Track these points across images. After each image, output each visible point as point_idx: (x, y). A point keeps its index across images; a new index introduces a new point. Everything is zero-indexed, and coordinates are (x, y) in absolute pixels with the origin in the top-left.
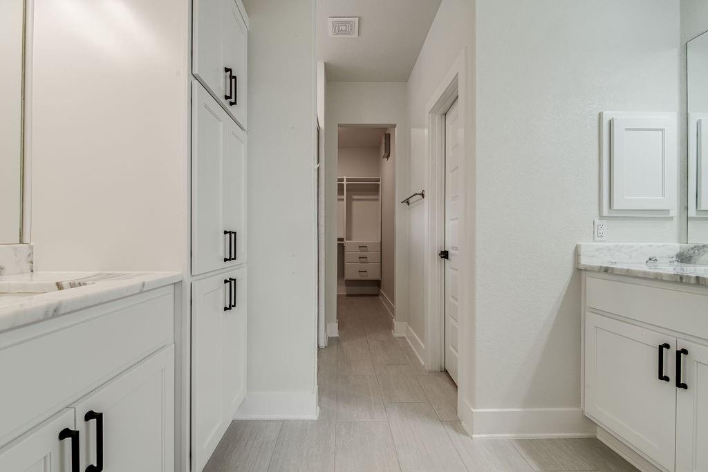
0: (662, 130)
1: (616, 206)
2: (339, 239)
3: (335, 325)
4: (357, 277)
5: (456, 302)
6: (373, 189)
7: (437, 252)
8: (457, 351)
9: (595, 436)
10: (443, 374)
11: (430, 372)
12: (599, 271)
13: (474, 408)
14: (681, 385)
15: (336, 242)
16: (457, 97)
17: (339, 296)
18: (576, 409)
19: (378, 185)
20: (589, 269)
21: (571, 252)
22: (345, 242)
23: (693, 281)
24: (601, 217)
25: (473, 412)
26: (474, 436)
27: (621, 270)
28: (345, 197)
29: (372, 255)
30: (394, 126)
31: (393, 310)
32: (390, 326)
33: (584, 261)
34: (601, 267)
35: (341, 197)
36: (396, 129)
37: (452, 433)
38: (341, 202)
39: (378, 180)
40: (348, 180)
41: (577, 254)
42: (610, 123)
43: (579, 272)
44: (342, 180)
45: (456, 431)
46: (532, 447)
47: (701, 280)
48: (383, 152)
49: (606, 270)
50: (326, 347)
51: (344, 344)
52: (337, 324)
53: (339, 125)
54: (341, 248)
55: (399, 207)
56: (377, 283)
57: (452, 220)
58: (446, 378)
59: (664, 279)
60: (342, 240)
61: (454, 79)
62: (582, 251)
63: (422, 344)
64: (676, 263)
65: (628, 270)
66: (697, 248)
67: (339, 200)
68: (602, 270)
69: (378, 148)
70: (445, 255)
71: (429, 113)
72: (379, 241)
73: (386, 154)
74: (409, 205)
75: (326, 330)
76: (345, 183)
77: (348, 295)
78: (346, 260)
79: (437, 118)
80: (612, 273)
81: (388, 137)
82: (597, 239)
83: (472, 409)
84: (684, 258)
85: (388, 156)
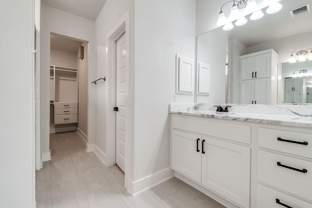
0: (191, 64)
1: (181, 90)
2: (51, 102)
3: (49, 154)
4: (63, 122)
5: (123, 132)
6: (73, 74)
7: (112, 108)
8: (124, 156)
9: (174, 176)
10: (115, 166)
11: (109, 167)
12: (177, 114)
13: (133, 181)
14: (203, 152)
15: (49, 104)
16: (125, 32)
17: (51, 134)
18: (168, 168)
19: (76, 73)
20: (173, 113)
21: (168, 107)
22: (55, 103)
23: (206, 116)
24: (176, 94)
25: (133, 184)
26: (134, 195)
27: (184, 113)
28: (54, 77)
29: (72, 110)
30: (88, 42)
31: (86, 139)
32: (84, 147)
33: (172, 110)
34: (178, 112)
35: (52, 77)
36: (88, 44)
37: (123, 197)
38: (52, 80)
39: (76, 70)
40: (56, 68)
41: (169, 108)
42: (179, 59)
43: (170, 114)
44: (53, 67)
45: (125, 195)
46: (156, 190)
47: (204, 115)
48: (79, 55)
49: (179, 113)
50: (41, 169)
51: (55, 164)
52: (50, 152)
53: (51, 33)
54: (52, 107)
55: (90, 86)
56: (76, 125)
57: (120, 92)
58: (117, 168)
59: (198, 116)
60: (53, 102)
61: (123, 24)
62: (171, 106)
63: (104, 154)
64: (194, 110)
65: (187, 113)
66: (199, 104)
67: (51, 79)
68: (178, 113)
69: (76, 53)
70: (116, 109)
71: (108, 39)
72: (77, 102)
73: (82, 57)
74: (96, 84)
75: (41, 158)
76: (54, 69)
77: (56, 133)
78: (55, 113)
79: (112, 42)
80: (181, 114)
81: (82, 48)
82: (175, 102)
83: (132, 182)
84: (196, 108)
85: (83, 58)
